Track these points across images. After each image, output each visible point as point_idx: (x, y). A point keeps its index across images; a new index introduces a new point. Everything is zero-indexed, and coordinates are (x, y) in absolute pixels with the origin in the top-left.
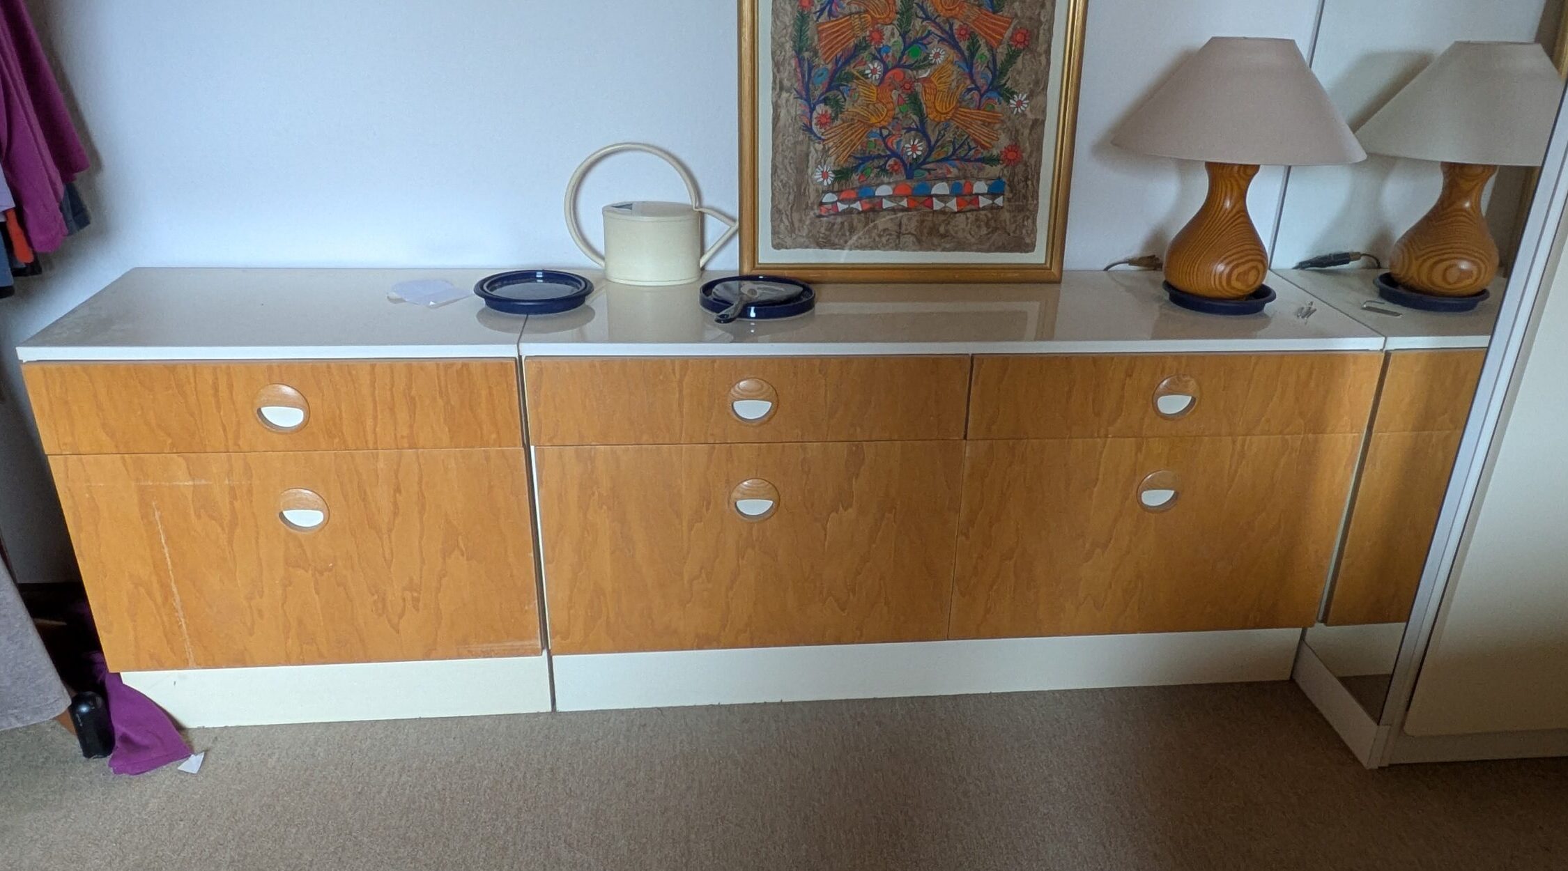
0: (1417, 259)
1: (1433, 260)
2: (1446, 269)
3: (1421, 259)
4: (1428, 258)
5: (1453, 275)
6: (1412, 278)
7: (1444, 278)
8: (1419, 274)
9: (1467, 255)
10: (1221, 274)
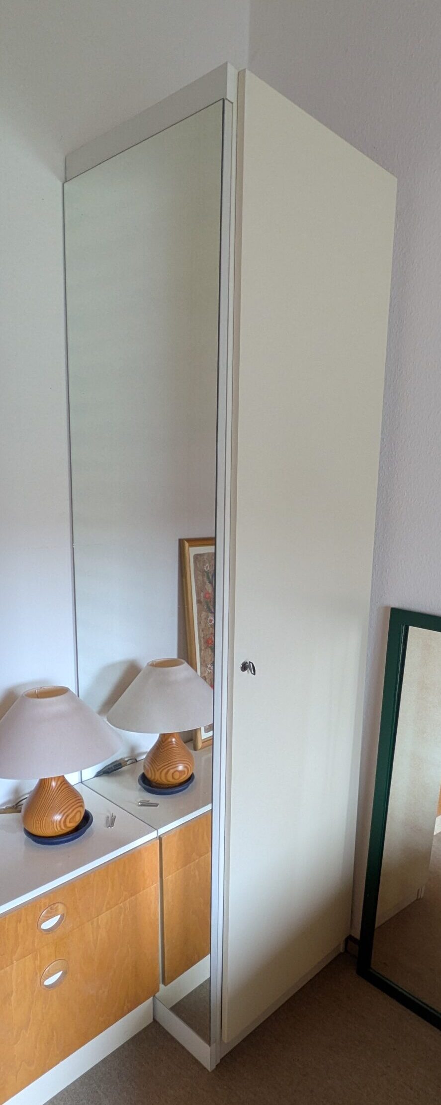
0: (158, 771)
1: (167, 769)
2: (173, 773)
3: (160, 771)
4: (163, 770)
5: (177, 776)
6: (157, 780)
7: (173, 778)
8: (160, 778)
9: (181, 762)
10: (60, 822)
